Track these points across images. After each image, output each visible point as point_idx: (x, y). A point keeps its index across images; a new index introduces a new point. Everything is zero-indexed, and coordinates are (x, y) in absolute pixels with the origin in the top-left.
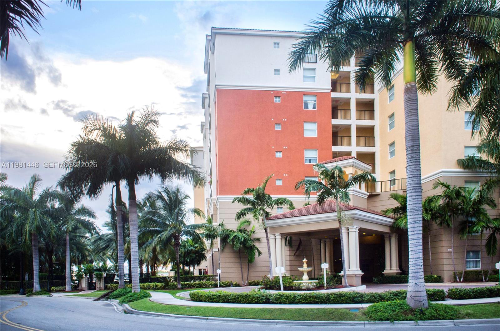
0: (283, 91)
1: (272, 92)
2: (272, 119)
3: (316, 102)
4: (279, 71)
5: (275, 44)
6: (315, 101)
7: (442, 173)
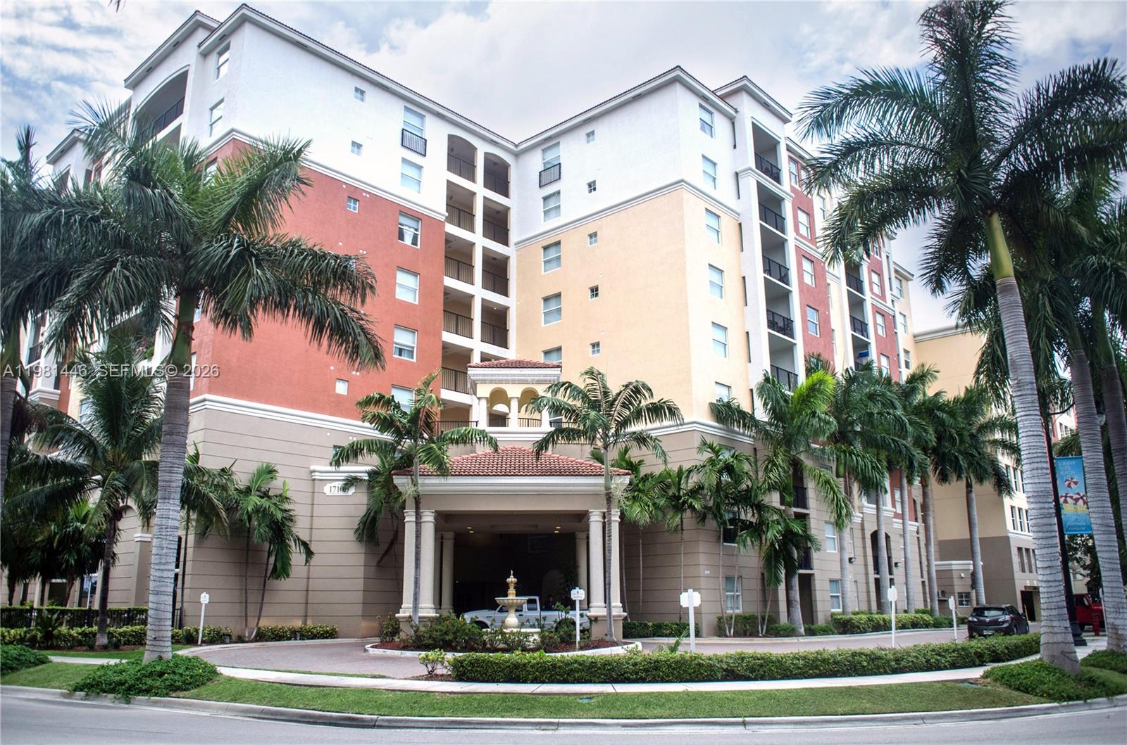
0: (365, 191)
1: (344, 186)
2: (340, 244)
3: (419, 233)
4: (359, 146)
5: (357, 90)
6: (416, 230)
7: (695, 425)
